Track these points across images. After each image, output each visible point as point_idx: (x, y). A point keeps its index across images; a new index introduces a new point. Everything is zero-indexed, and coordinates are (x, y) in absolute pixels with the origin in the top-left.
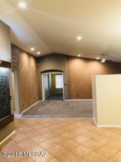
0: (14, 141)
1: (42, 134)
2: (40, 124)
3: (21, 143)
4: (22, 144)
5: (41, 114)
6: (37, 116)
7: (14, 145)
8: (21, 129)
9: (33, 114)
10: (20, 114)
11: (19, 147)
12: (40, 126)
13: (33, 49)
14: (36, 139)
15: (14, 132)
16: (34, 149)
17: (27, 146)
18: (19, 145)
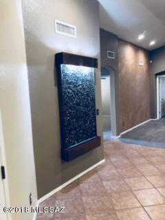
0: (99, 176)
1: (143, 175)
2: (144, 157)
3: (108, 180)
4: (109, 183)
5: (150, 140)
6: (142, 142)
7: (97, 182)
8: (113, 160)
9: (137, 139)
10: (117, 135)
11: (102, 186)
12: (143, 160)
13: (141, 37)
14: (130, 181)
15: (103, 161)
16: (124, 198)
17: (115, 189)
18: (104, 183)
